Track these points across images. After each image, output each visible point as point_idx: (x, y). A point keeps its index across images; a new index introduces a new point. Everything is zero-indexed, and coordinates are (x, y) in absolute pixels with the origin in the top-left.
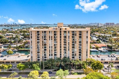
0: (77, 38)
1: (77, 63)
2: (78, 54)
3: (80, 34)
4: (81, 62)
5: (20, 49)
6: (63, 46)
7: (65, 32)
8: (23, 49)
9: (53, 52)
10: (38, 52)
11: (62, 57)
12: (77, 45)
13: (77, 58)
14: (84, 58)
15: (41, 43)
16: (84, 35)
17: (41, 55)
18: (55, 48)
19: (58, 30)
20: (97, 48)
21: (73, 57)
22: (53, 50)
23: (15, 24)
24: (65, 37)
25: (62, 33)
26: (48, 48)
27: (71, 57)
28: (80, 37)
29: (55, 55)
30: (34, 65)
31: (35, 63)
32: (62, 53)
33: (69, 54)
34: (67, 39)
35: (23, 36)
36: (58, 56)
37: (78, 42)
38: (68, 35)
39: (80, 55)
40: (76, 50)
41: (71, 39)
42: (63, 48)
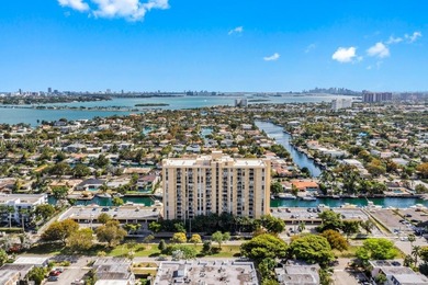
0: (245, 179)
1: (246, 223)
2: (247, 207)
3: (251, 174)
4: (252, 221)
5: (128, 193)
6: (221, 193)
7: (225, 170)
8: (134, 193)
9: (205, 204)
10: (179, 204)
11: (220, 213)
12: (246, 192)
13: (246, 213)
14: (258, 214)
15: (183, 189)
16: (258, 175)
17: (184, 208)
18: (208, 196)
19: (214, 167)
20: (294, 192)
21: (239, 213)
22: (204, 200)
23: (56, 91)
24: (226, 178)
25: (220, 171)
26: (195, 198)
27: (235, 212)
28: (251, 179)
29: (208, 208)
30: (176, 225)
31: (174, 221)
32: (220, 206)
33: (232, 207)
34: (229, 182)
35: (113, 152)
36: (214, 210)
37: (247, 187)
38: (230, 174)
39: (251, 209)
40: (245, 201)
41: (235, 181)
42: (221, 197)
